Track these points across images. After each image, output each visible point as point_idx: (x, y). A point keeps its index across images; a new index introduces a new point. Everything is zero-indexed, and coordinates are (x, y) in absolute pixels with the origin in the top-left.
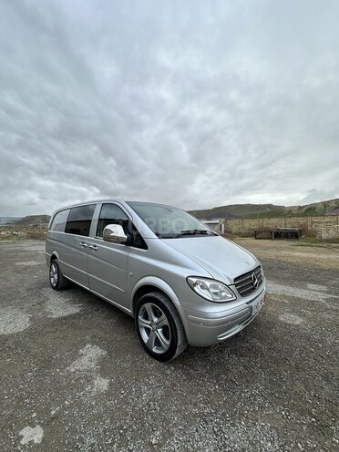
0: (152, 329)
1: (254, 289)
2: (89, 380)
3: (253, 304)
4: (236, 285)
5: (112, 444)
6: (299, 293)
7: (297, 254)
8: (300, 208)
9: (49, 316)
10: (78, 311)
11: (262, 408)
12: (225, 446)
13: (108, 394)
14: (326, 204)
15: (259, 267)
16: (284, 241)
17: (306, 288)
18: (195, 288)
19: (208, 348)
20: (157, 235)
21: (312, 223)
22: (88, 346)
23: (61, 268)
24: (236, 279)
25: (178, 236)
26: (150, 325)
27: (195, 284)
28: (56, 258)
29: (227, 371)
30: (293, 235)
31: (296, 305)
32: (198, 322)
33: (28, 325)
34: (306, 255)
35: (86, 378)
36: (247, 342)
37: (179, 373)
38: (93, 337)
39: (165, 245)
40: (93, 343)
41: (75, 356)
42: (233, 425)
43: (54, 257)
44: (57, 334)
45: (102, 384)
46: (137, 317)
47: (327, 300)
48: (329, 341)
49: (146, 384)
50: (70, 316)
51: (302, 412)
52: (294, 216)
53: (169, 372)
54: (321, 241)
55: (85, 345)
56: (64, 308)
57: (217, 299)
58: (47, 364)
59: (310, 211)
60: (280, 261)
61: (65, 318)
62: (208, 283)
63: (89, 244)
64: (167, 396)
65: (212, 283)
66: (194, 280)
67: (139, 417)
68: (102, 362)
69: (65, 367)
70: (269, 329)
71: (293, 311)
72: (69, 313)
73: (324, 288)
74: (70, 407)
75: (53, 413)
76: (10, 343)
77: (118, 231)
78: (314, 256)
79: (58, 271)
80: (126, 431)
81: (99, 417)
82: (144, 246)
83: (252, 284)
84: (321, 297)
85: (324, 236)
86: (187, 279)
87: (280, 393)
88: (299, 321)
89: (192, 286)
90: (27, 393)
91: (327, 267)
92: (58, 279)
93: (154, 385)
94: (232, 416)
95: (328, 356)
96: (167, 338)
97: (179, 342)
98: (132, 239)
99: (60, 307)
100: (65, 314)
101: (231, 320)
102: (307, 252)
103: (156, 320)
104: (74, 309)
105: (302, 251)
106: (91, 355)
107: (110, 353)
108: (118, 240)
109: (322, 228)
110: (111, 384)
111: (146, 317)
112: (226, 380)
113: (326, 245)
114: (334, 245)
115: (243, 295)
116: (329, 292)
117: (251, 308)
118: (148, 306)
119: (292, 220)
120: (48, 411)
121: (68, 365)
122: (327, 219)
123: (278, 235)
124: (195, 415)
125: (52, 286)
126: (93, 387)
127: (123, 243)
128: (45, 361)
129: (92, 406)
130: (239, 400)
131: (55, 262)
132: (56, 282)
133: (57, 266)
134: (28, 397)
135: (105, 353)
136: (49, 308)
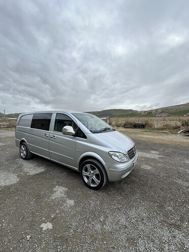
0: (90, 175)
1: (134, 155)
2: (64, 202)
4: (128, 154)
5: (85, 224)
6: (148, 155)
7: (145, 136)
8: (145, 112)
9: (28, 174)
10: (43, 170)
11: (140, 203)
12: (129, 217)
13: (75, 206)
14: (156, 110)
15: (135, 145)
16: (138, 129)
17: (150, 153)
19: (114, 182)
20: (91, 131)
21: (151, 120)
22: (57, 187)
23: (29, 147)
24: (128, 152)
28: (24, 142)
29: (124, 191)
30: (142, 126)
31: (147, 161)
32: (114, 171)
33: (18, 180)
34: (149, 137)
35: (62, 201)
37: (104, 194)
38: (58, 182)
39: (96, 136)
40: (59, 185)
41: (52, 192)
42: (131, 210)
43: (23, 141)
44: (37, 183)
45: (71, 202)
46: (82, 171)
47: (159, 158)
48: (162, 175)
49: (91, 200)
50: (40, 173)
51: (154, 202)
52: (142, 116)
53: (99, 194)
54: (155, 129)
55: (55, 187)
56: (35, 169)
57: (121, 161)
58: (38, 197)
59: (150, 114)
60: (137, 140)
61: (38, 174)
62: (118, 154)
63: (49, 135)
64: (102, 203)
66: (112, 153)
67: (93, 212)
68: (67, 193)
69: (49, 197)
70: (138, 172)
71: (146, 164)
73: (158, 153)
74: (60, 213)
75: (53, 216)
76: (12, 189)
77: (70, 129)
78: (152, 137)
79: (27, 150)
80: (88, 218)
81: (75, 215)
82: (85, 137)
83: (133, 153)
84: (157, 157)
85: (156, 127)
86: (108, 153)
87: (146, 197)
88: (149, 168)
89: (111, 156)
90: (35, 210)
91: (158, 142)
92: (27, 154)
93: (95, 200)
94: (130, 207)
95: (162, 181)
96: (99, 180)
97: (105, 181)
98: (78, 133)
99: (32, 169)
100: (37, 172)
101: (127, 169)
102: (149, 135)
103: (92, 172)
104: (41, 170)
105: (147, 135)
106: (60, 191)
107: (69, 189)
109: (155, 122)
110: (75, 202)
111: (86, 170)
112: (125, 194)
113: (157, 131)
114: (160, 131)
115: (131, 158)
116: (160, 155)
117: (134, 164)
118: (88, 166)
119: (142, 118)
120: (49, 216)
121: (50, 196)
122: (157, 118)
123: (136, 126)
124: (115, 209)
125: (22, 158)
126: (67, 204)
127: (73, 135)
128: (37, 196)
129: (70, 212)
130: (131, 201)
131: (23, 144)
132: (25, 155)
133: (25, 146)
134: (37, 212)
135: (67, 189)
136: (26, 170)
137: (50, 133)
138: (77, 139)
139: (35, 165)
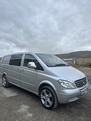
0: (46, 99)
1: (82, 85)
2: (26, 114)
3: (82, 90)
4: (75, 83)
9: (6, 96)
10: (16, 95)
13: (33, 117)
15: (86, 78)
18: (61, 84)
20: (47, 66)
22: (23, 105)
23: (8, 79)
25: (55, 66)
26: (45, 97)
27: (61, 83)
28: (5, 75)
32: (62, 95)
35: (24, 113)
36: (80, 105)
37: (56, 113)
38: (24, 103)
39: (50, 69)
40: (25, 105)
41: (19, 108)
43: (4, 75)
44: (11, 102)
45: (31, 115)
46: (40, 95)
49: (45, 115)
50: (14, 96)
53: (52, 112)
55: (22, 105)
57: (69, 88)
61: (12, 97)
62: (65, 82)
63: (20, 69)
64: (52, 118)
65: (67, 82)
66: (61, 81)
68: (29, 109)
69: (17, 111)
72: (13, 96)
74: (21, 120)
77: (33, 64)
79: (6, 81)
82: (43, 70)
83: (82, 84)
86: (58, 81)
89: (60, 83)
92: (6, 83)
93: (47, 116)
96: (52, 102)
97: (56, 102)
98: (38, 67)
99: (9, 93)
100: (11, 96)
101: (74, 95)
103: (47, 96)
104: (14, 94)
106: (24, 108)
107: (31, 107)
108: (32, 67)
110: (33, 115)
111: (44, 95)
112: (72, 115)
115: (78, 87)
118: (44, 91)
125: (3, 86)
126: (27, 116)
127: (34, 69)
128: (9, 109)
129: (28, 120)
130: (75, 120)
131: (5, 77)
132: (5, 85)
133: (6, 78)
134: (8, 118)
135: (29, 107)
136: (5, 94)
137: (21, 68)
138: (37, 71)
139: (11, 91)
